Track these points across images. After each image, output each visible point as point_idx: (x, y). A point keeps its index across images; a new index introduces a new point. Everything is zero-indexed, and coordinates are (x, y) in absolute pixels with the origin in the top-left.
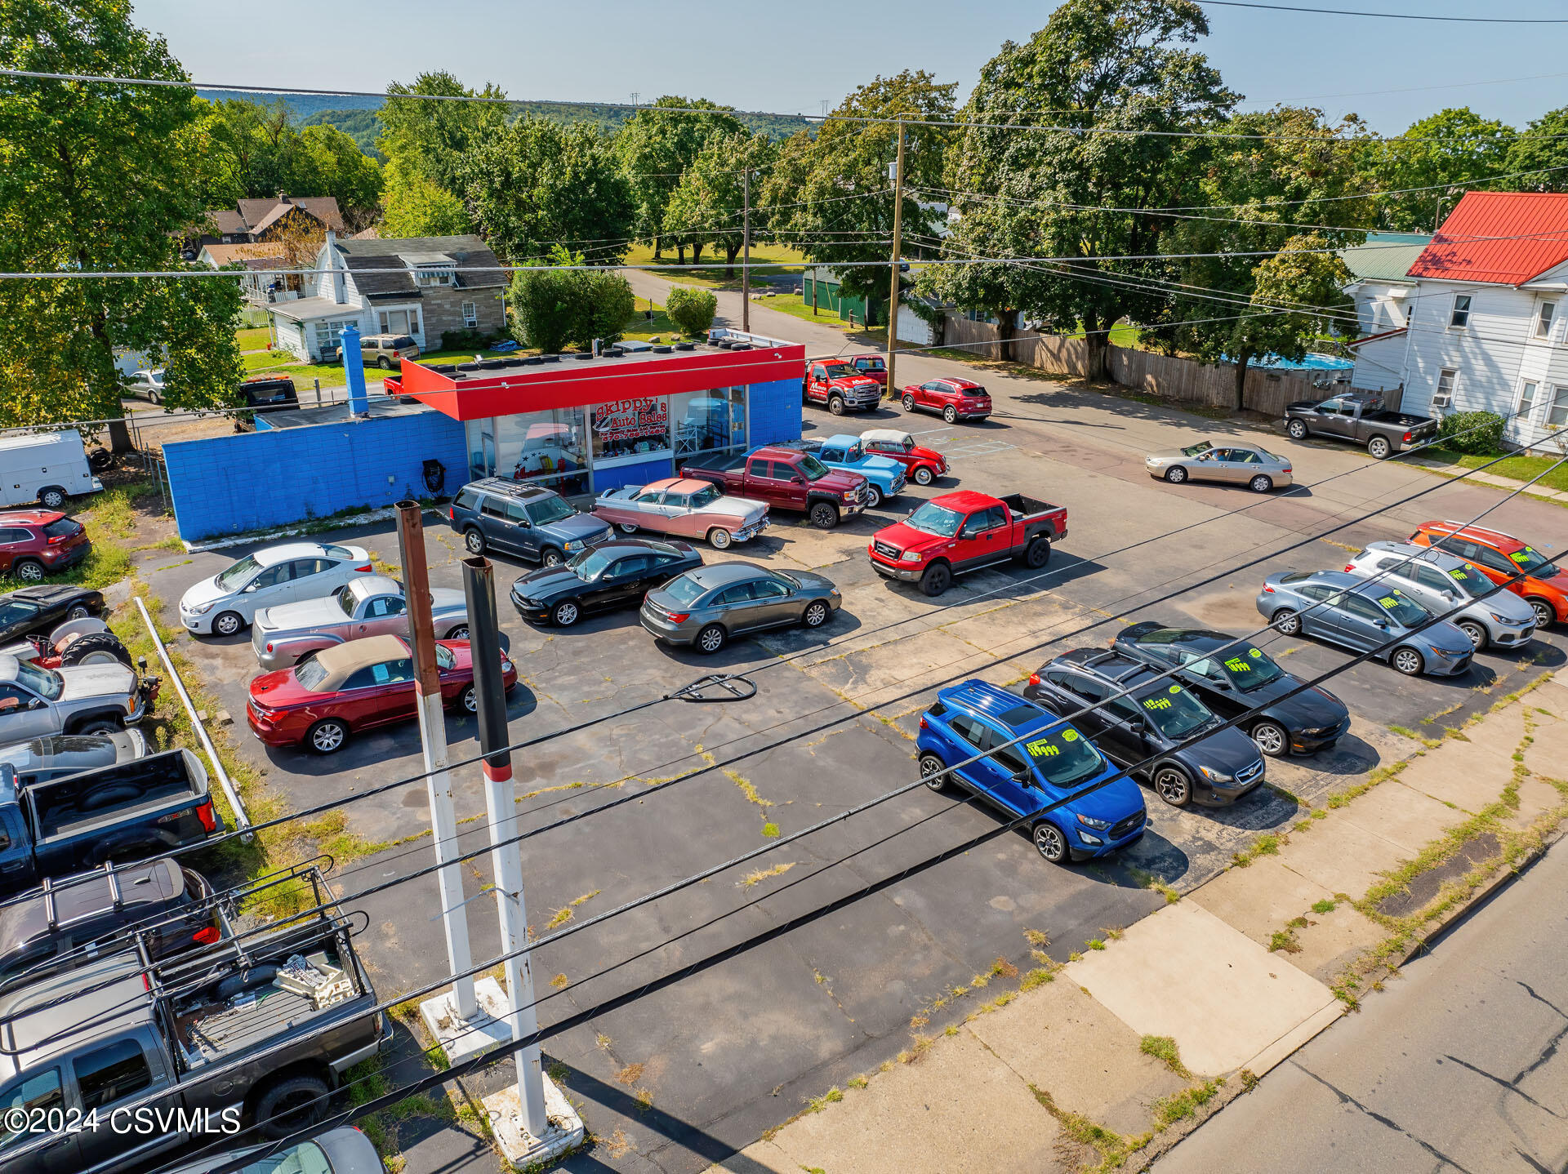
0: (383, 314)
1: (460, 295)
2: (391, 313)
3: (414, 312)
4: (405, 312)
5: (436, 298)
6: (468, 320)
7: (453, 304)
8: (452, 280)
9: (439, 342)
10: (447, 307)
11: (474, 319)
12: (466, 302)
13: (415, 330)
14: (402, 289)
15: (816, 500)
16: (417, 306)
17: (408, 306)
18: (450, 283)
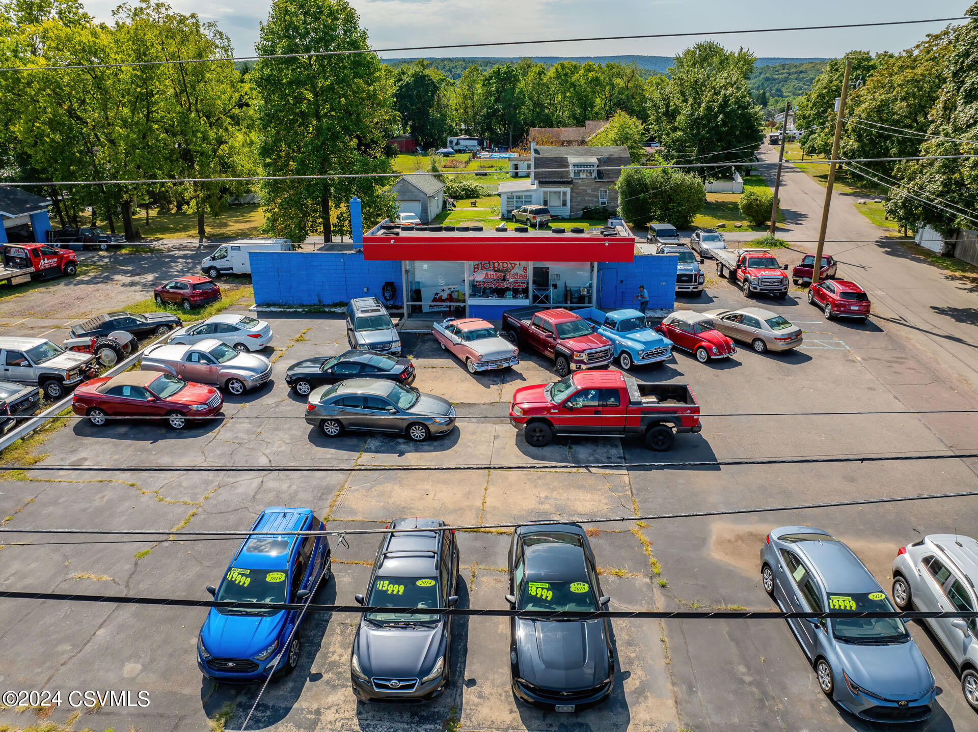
0: (545, 193)
1: (598, 185)
2: (550, 192)
3: (565, 194)
4: (560, 192)
5: (583, 186)
6: (601, 200)
7: (593, 190)
8: (595, 174)
9: (580, 213)
10: (589, 191)
11: (606, 200)
12: (602, 189)
13: (564, 204)
14: (561, 178)
15: (559, 354)
16: (568, 190)
17: (562, 189)
18: (593, 176)
